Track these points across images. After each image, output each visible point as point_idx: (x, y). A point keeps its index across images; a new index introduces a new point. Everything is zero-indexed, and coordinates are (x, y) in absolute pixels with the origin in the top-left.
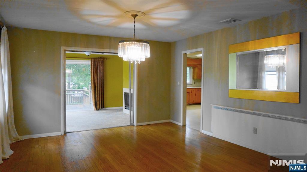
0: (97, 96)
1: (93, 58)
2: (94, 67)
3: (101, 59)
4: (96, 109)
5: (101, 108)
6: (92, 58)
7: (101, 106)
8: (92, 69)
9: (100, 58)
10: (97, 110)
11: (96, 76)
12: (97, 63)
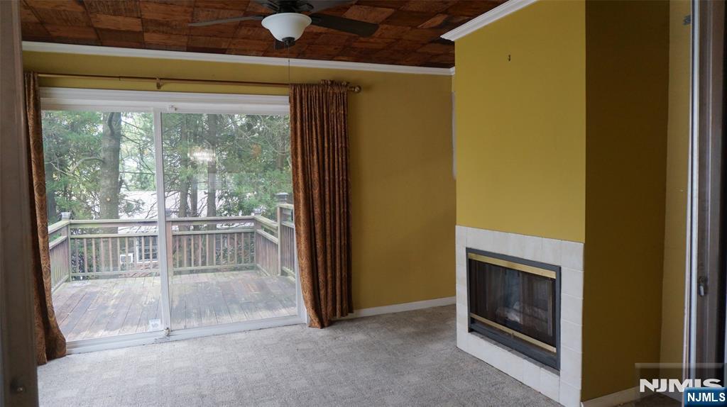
0: (320, 259)
1: (301, 85)
2: (306, 124)
3: (336, 90)
4: (316, 321)
5: (342, 315)
6: (295, 85)
7: (338, 306)
8: (296, 134)
9: (332, 82)
10: (322, 326)
11: (316, 169)
12: (321, 108)
